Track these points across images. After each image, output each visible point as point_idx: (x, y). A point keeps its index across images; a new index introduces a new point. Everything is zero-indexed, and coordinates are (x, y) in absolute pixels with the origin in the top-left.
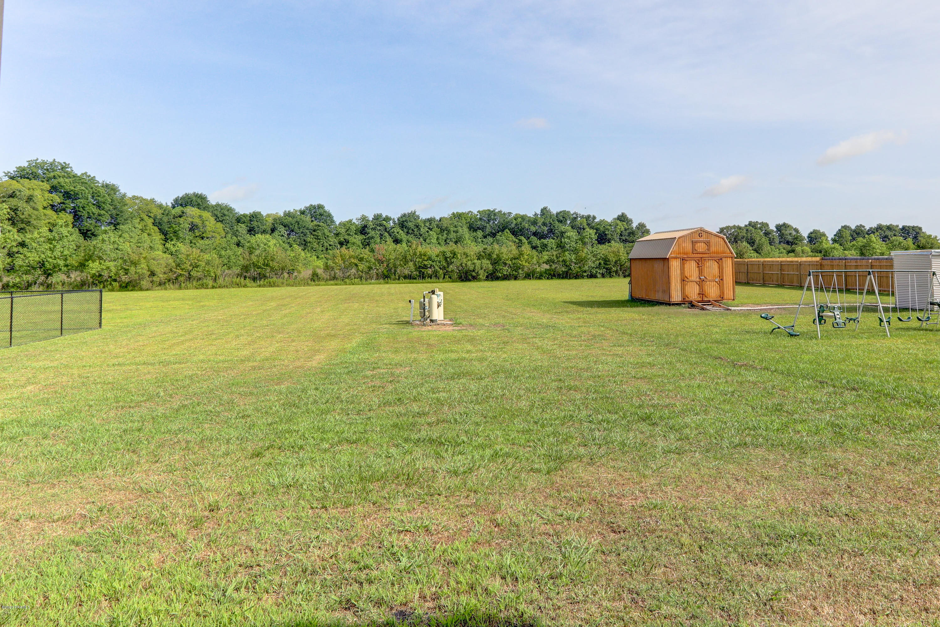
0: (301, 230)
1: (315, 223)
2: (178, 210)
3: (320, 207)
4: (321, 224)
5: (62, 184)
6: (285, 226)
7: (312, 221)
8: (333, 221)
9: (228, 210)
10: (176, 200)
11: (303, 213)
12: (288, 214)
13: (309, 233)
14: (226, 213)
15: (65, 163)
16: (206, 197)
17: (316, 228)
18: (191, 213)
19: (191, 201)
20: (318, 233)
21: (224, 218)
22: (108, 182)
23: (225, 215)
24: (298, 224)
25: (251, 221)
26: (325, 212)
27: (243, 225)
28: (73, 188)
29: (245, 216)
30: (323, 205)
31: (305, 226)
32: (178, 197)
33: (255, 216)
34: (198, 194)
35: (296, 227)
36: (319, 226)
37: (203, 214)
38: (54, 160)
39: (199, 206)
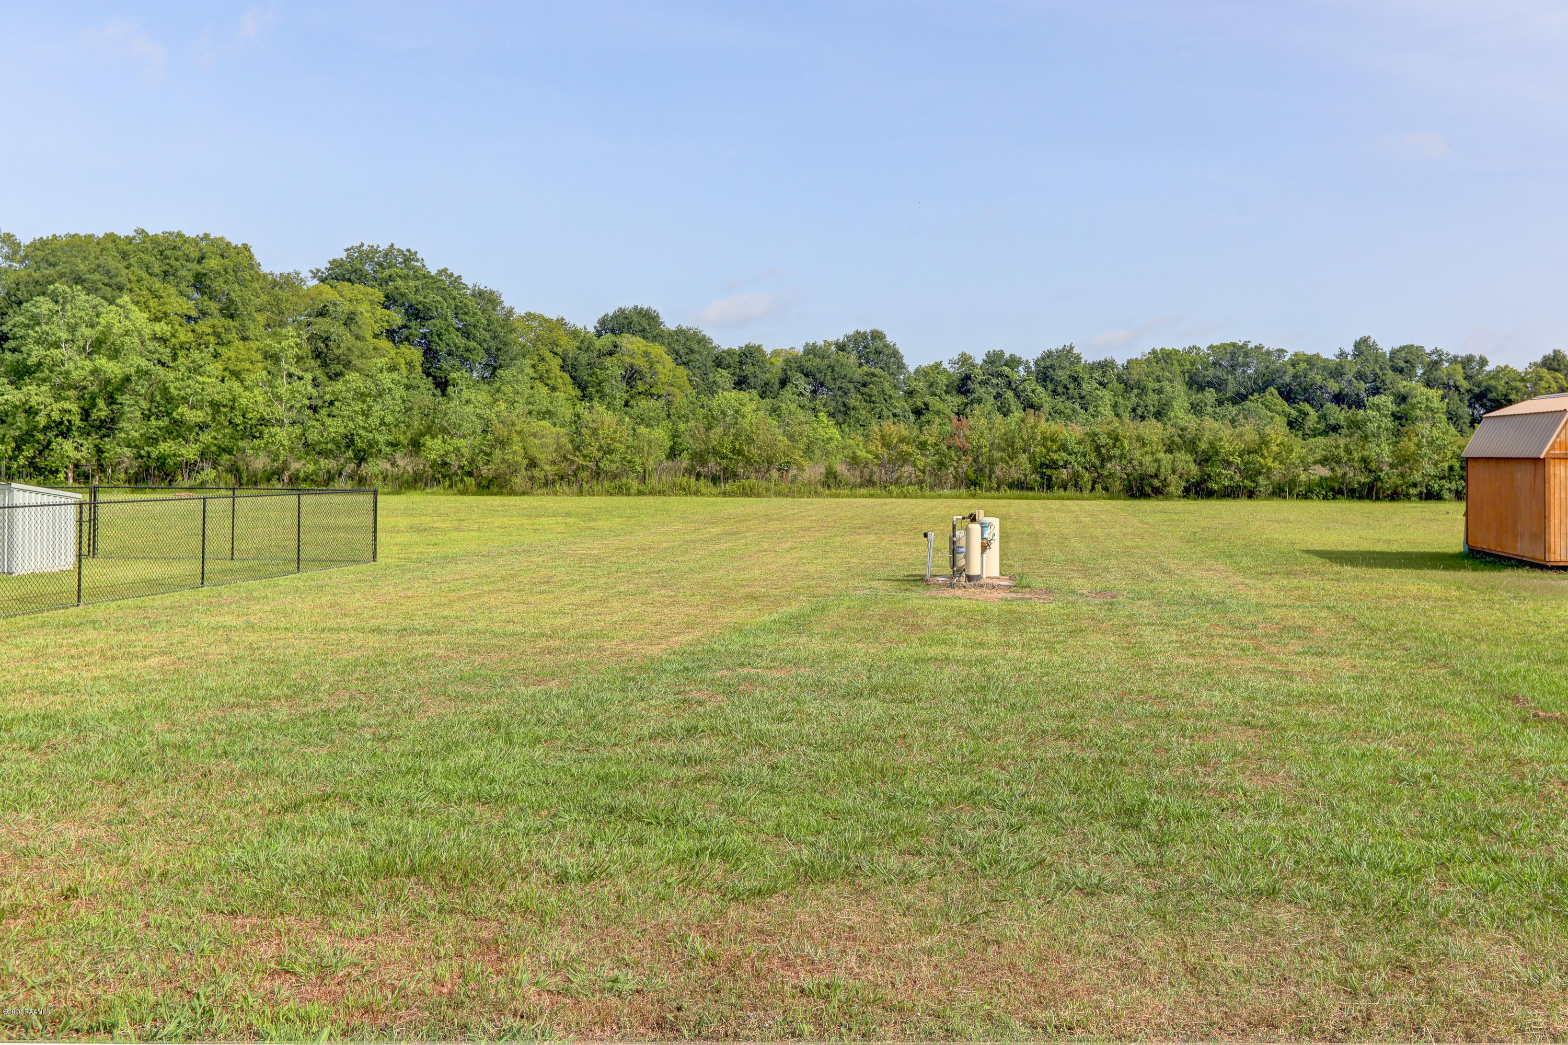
0: (838, 384)
1: (866, 368)
2: (607, 340)
3: (877, 336)
4: (878, 371)
5: (403, 290)
6: (806, 375)
7: (861, 365)
8: (901, 366)
9: (699, 342)
10: (603, 322)
11: (841, 347)
12: (811, 350)
13: (853, 390)
14: (696, 347)
15: (408, 250)
16: (657, 316)
17: (867, 379)
18: (629, 346)
19: (631, 323)
20: (871, 389)
21: (692, 357)
22: (482, 287)
23: (692, 351)
24: (833, 370)
25: (741, 363)
26: (887, 346)
27: (724, 373)
28: (421, 298)
29: (730, 353)
30: (881, 333)
31: (845, 376)
32: (607, 315)
33: (749, 354)
34: (642, 309)
35: (828, 377)
36: (873, 375)
37: (650, 350)
38: (392, 245)
39: (643, 333)
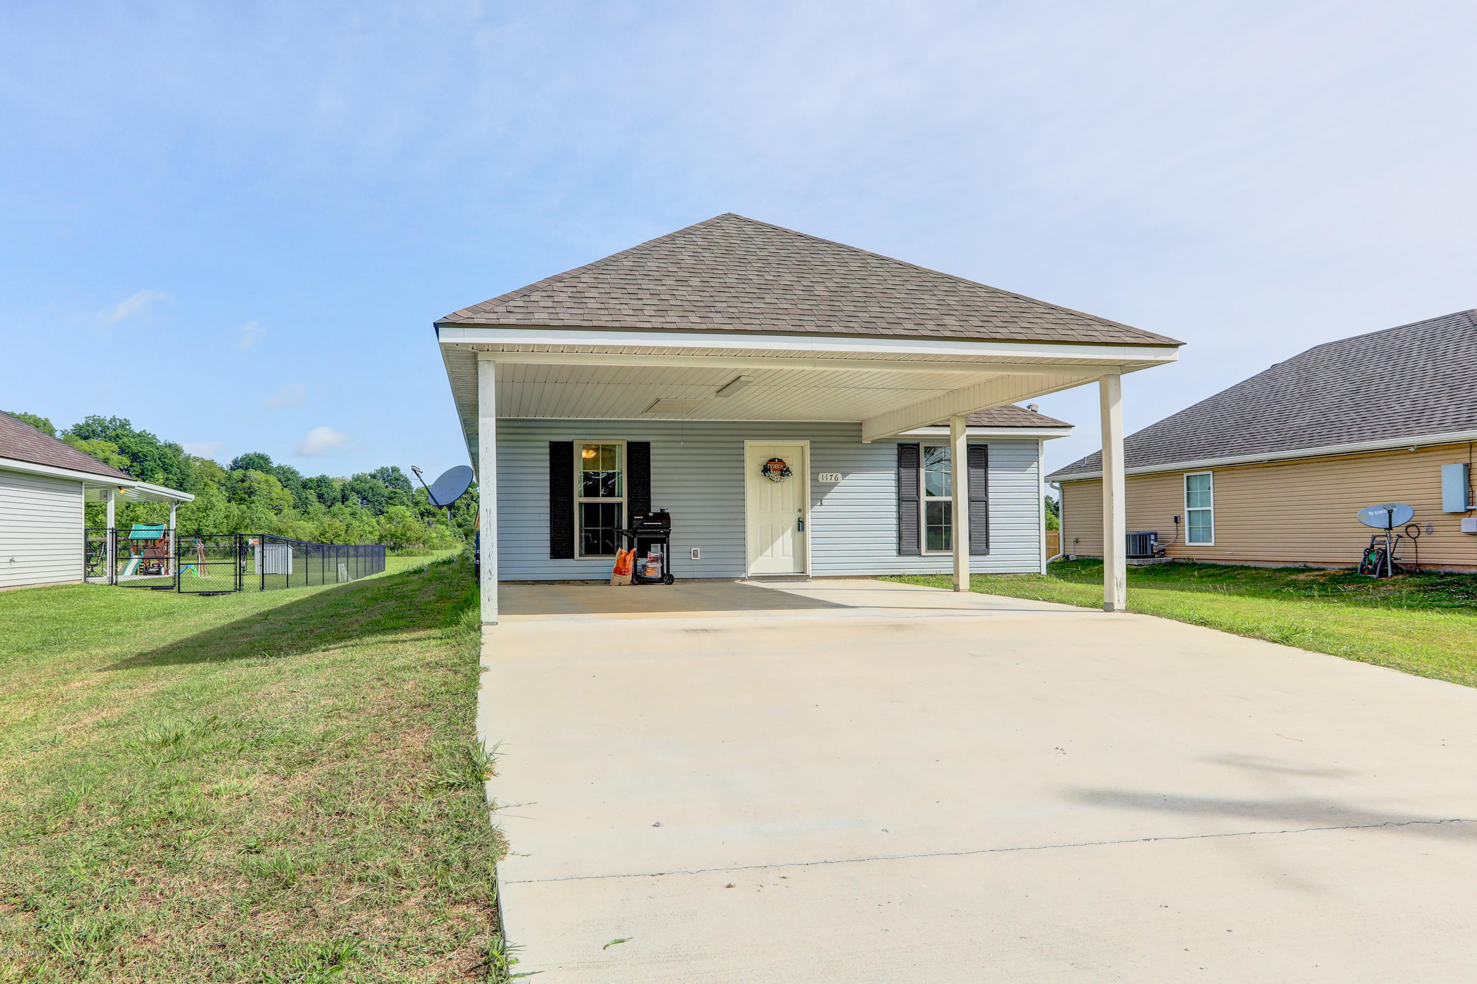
0: (376, 498)
1: (390, 489)
2: (238, 474)
3: (395, 470)
4: (397, 490)
5: (128, 444)
6: (358, 494)
7: (387, 487)
8: (410, 488)
9: (292, 473)
10: (235, 462)
11: (373, 477)
12: (357, 479)
13: (384, 502)
14: (290, 476)
15: (125, 420)
16: (269, 458)
17: (392, 495)
18: (256, 476)
19: (253, 463)
20: (395, 501)
21: (289, 483)
22: (171, 442)
23: (289, 479)
24: (373, 491)
25: (319, 486)
26: (401, 476)
27: (312, 491)
28: (140, 449)
29: (311, 480)
30: (398, 468)
31: (380, 493)
32: (237, 458)
33: (322, 482)
34: (259, 454)
35: (370, 495)
36: (395, 493)
37: (269, 478)
38: (114, 416)
39: (261, 468)
